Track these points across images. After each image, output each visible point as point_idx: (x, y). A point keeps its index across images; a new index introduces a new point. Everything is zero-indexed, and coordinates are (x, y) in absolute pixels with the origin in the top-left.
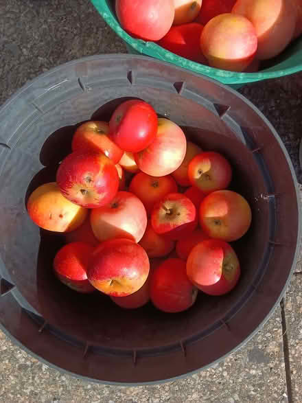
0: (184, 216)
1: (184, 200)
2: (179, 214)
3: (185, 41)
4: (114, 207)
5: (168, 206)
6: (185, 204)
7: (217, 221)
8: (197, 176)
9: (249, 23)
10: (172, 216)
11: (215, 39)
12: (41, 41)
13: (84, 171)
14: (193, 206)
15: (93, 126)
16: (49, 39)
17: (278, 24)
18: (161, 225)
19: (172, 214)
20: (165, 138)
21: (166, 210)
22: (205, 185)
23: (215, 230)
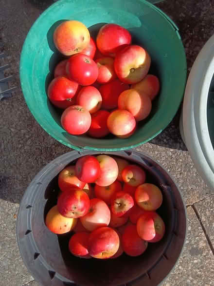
0: (128, 205)
1: (125, 195)
2: (125, 205)
3: (100, 126)
4: (91, 212)
5: (118, 201)
6: (127, 198)
7: (145, 203)
8: (128, 181)
9: (128, 113)
10: (122, 206)
11: (114, 128)
12: (19, 121)
13: (71, 205)
14: (131, 197)
15: (67, 172)
16: (24, 118)
17: (142, 109)
18: (118, 213)
19: (122, 205)
20: (105, 169)
21: (118, 204)
22: (134, 184)
23: (146, 207)
